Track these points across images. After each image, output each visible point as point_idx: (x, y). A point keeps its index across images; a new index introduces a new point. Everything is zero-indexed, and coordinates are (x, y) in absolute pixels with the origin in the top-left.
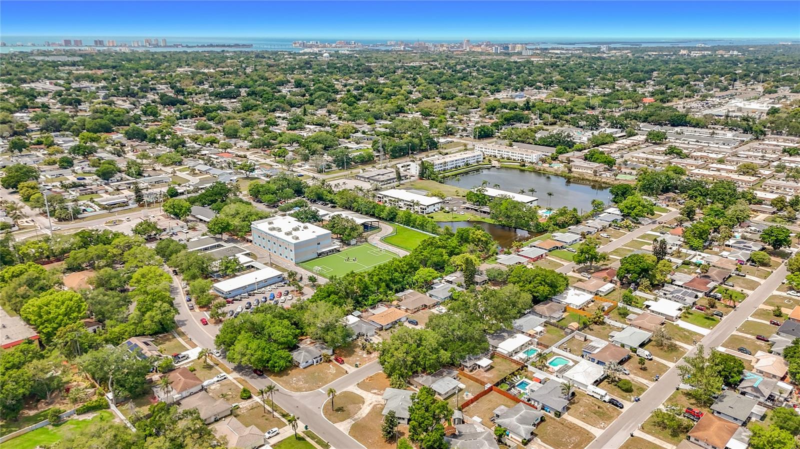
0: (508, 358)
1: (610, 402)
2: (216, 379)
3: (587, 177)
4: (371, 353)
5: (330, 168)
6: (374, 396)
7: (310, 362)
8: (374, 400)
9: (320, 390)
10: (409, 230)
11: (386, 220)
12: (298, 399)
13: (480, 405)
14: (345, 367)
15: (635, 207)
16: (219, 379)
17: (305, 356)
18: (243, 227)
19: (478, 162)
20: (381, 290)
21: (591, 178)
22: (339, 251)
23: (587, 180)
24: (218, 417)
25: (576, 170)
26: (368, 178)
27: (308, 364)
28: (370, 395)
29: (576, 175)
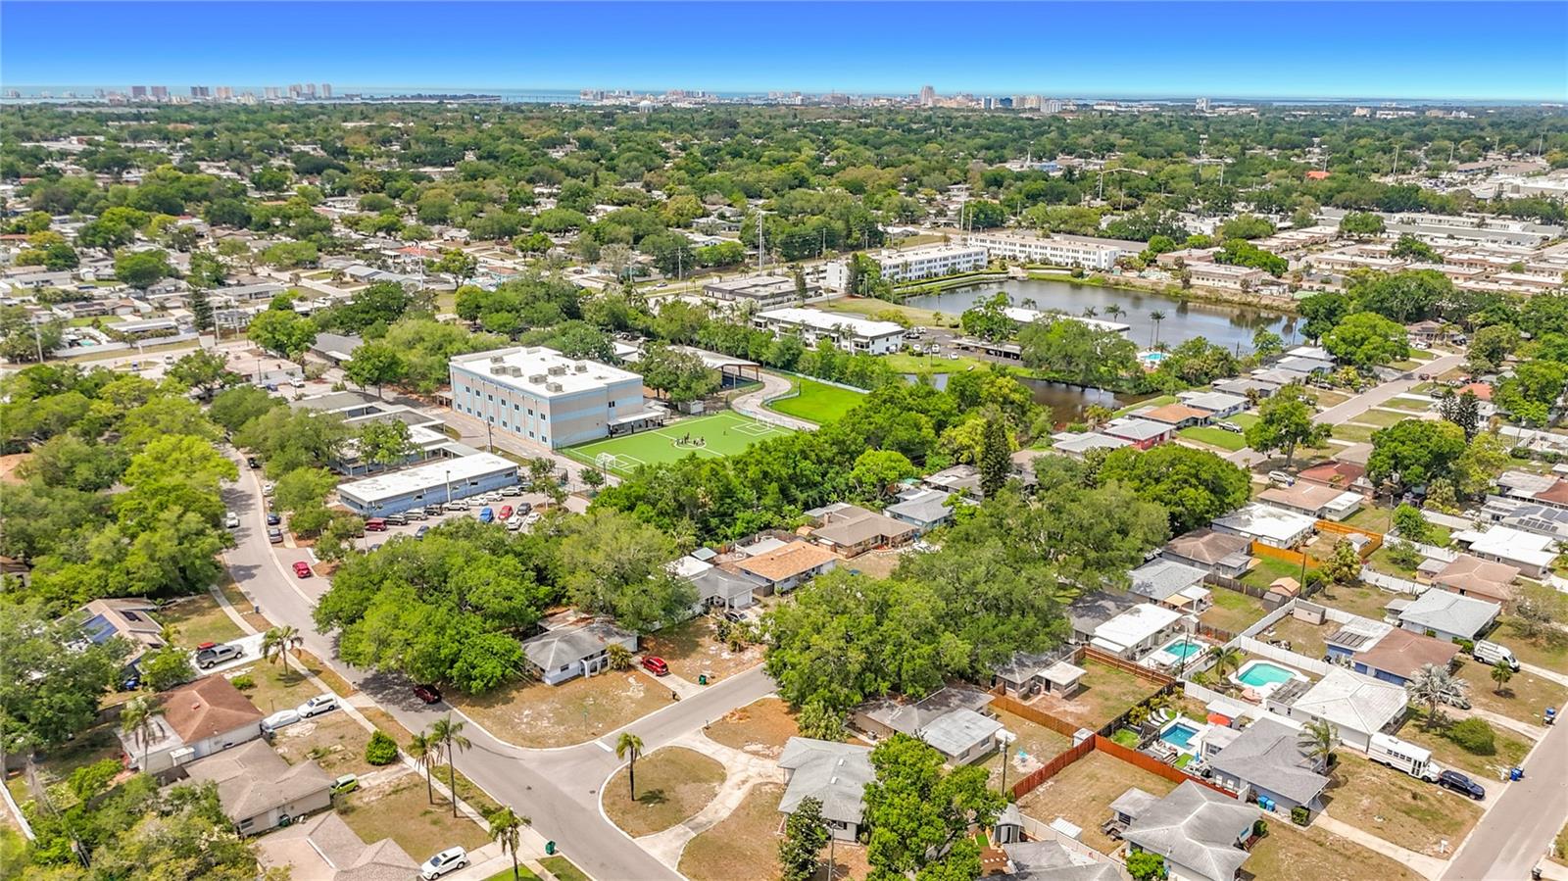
0: (1126, 662)
1: (1441, 781)
2: (305, 709)
3: (1226, 296)
4: (742, 650)
5: (645, 275)
6: (755, 760)
7: (574, 667)
8: (752, 771)
9: (598, 742)
10: (831, 388)
11: (775, 366)
12: (532, 766)
13: (1065, 787)
14: (671, 682)
15: (1363, 340)
16: (314, 709)
17: (557, 654)
18: (431, 367)
19: (976, 268)
20: (767, 501)
21: (1236, 299)
22: (661, 425)
23: (1227, 301)
24: (291, 815)
25: (1200, 282)
26: (731, 292)
27: (567, 675)
28: (743, 757)
29: (1200, 293)
